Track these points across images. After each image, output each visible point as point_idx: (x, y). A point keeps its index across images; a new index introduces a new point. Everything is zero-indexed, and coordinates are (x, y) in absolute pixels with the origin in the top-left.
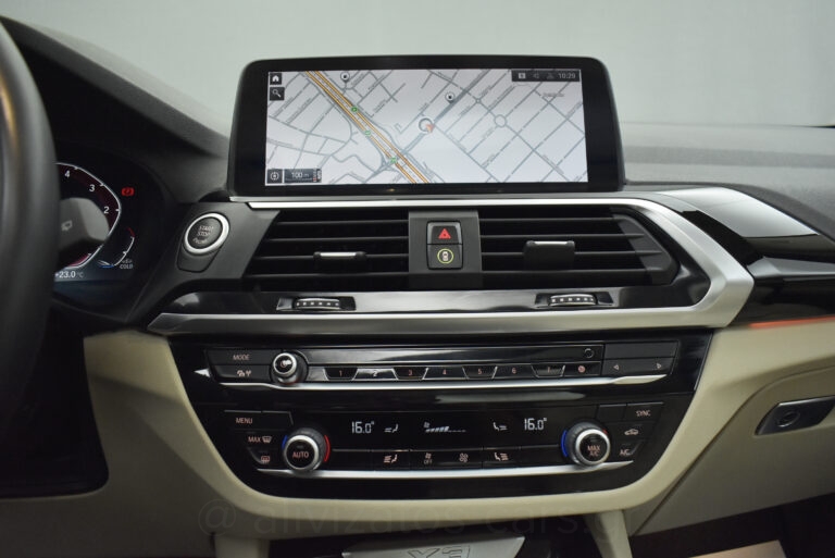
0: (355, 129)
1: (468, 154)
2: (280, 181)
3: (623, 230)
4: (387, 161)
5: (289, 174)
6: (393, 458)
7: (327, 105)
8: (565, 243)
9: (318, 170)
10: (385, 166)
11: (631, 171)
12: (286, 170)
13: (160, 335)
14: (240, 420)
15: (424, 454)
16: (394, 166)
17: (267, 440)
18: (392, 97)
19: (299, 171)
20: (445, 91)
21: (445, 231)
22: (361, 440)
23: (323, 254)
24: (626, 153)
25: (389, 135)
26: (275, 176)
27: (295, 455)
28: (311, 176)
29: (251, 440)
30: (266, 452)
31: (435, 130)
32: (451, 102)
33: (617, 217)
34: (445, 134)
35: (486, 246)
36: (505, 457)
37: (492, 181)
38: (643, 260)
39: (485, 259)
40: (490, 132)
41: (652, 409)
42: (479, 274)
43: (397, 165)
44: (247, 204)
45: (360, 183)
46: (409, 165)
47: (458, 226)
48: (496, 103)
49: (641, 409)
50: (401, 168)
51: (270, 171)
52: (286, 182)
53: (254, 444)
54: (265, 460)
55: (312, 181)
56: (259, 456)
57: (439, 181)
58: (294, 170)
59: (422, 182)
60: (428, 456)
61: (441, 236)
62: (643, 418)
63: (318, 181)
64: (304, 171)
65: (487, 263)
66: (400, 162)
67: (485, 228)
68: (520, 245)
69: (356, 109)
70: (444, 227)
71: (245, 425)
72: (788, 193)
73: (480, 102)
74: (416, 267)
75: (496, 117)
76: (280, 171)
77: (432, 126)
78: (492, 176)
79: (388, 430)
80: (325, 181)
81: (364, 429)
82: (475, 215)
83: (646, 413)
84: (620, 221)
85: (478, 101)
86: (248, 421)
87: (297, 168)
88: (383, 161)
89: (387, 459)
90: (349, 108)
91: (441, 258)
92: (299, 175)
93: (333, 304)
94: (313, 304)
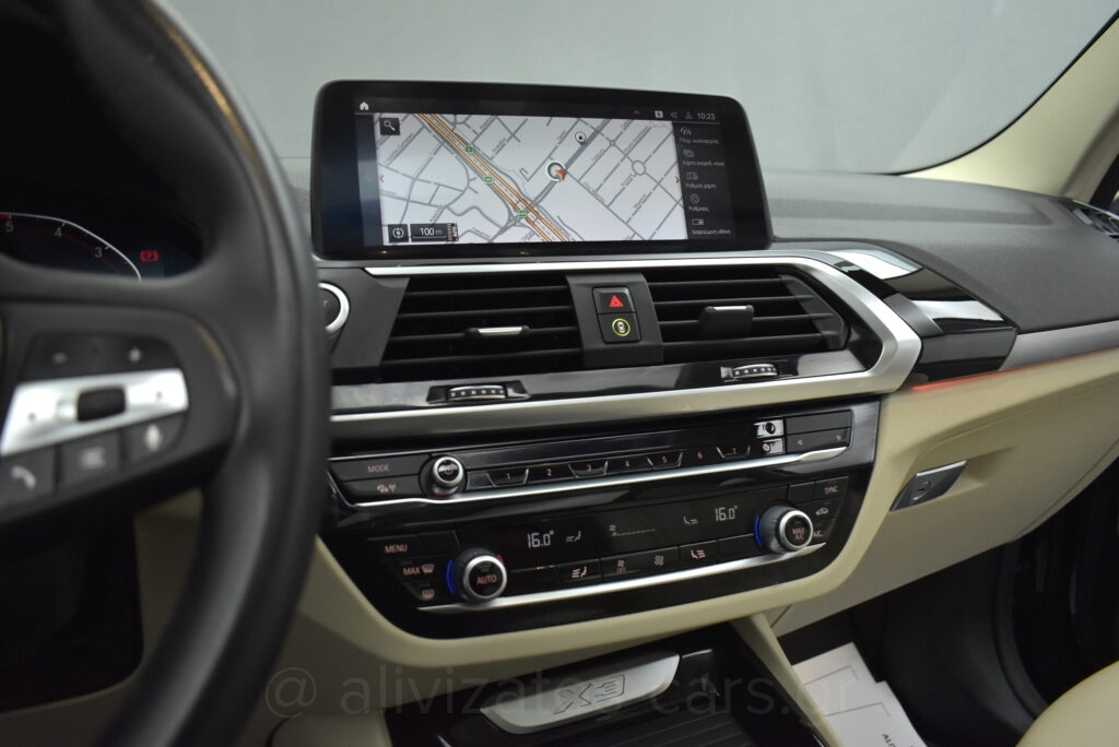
0: (472, 174)
1: (607, 207)
3: (793, 291)
4: (515, 214)
5: (416, 229)
6: (582, 571)
7: (435, 143)
8: (744, 308)
9: (453, 225)
10: (513, 221)
11: (779, 227)
12: (412, 226)
14: (390, 549)
15: (616, 562)
16: (523, 221)
17: (428, 569)
18: (513, 135)
19: (429, 226)
20: (574, 131)
21: (615, 299)
22: (542, 555)
23: (482, 331)
24: (772, 208)
25: (514, 181)
27: (480, 581)
28: (445, 232)
29: (407, 572)
30: (428, 585)
31: (567, 177)
32: (582, 143)
33: (785, 278)
34: (578, 181)
35: (662, 313)
36: (702, 554)
37: (636, 238)
38: (818, 324)
39: (663, 328)
40: (629, 181)
41: (838, 484)
42: (659, 347)
43: (527, 219)
44: (363, 269)
45: (485, 242)
46: (541, 218)
47: (626, 291)
48: (632, 147)
49: (829, 485)
50: (532, 223)
51: (390, 227)
52: (413, 240)
53: (412, 577)
54: (428, 595)
55: (446, 239)
56: (420, 591)
57: (578, 239)
58: (423, 226)
59: (558, 240)
60: (621, 563)
61: (613, 304)
62: (832, 495)
63: (454, 239)
64: (435, 226)
65: (667, 334)
66: (530, 215)
67: (657, 294)
68: (696, 312)
69: (471, 149)
70: (612, 294)
71: (399, 554)
72: (926, 248)
73: (615, 145)
74: (591, 342)
75: (633, 163)
76: (404, 227)
77: (564, 173)
78: (635, 233)
79: (570, 539)
81: (542, 542)
82: (641, 278)
83: (833, 490)
84: (789, 282)
85: (613, 143)
86: (401, 548)
88: (510, 214)
89: (576, 573)
90: (462, 148)
91: (617, 329)
92: (430, 232)
93: (497, 392)
94: (474, 393)
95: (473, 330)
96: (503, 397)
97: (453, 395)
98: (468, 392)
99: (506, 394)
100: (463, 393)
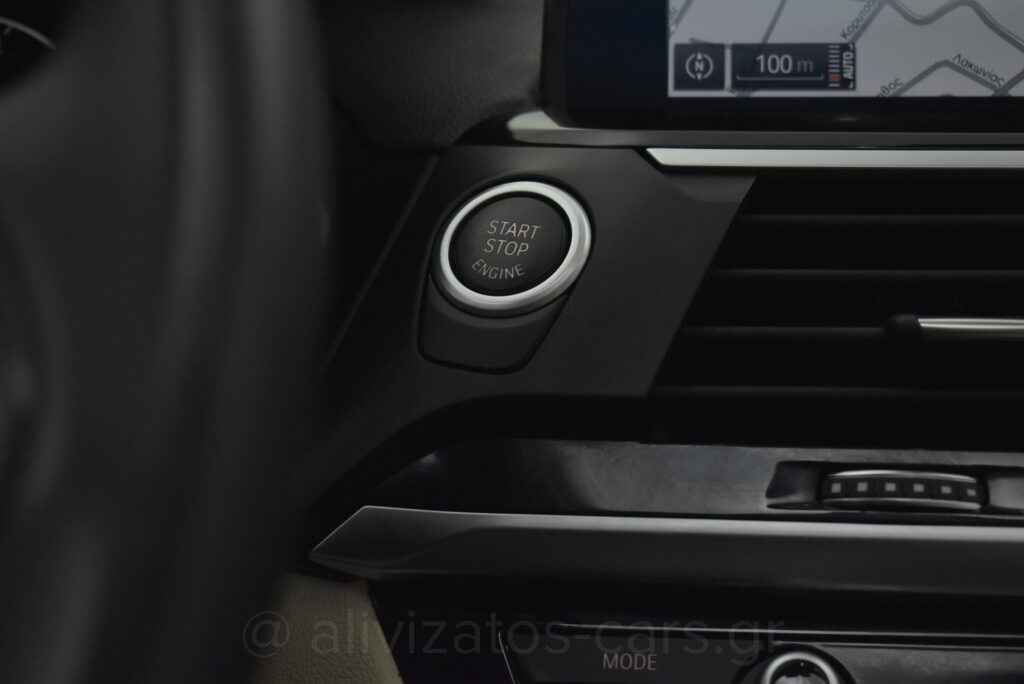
2: (716, 82)
5: (747, 57)
9: (844, 48)
12: (737, 49)
13: (343, 579)
19: (781, 49)
23: (926, 323)
26: (700, 66)
28: (822, 68)
44: (641, 151)
45: (987, 92)
51: (683, 51)
52: (736, 85)
55: (824, 85)
58: (764, 48)
63: (845, 84)
64: (797, 51)
76: (716, 50)
80: (869, 85)
87: (776, 38)
92: (781, 64)
93: (959, 491)
94: (891, 487)
95: (902, 319)
96: (975, 506)
97: (836, 488)
98: (876, 484)
99: (984, 497)
100: (862, 487)
